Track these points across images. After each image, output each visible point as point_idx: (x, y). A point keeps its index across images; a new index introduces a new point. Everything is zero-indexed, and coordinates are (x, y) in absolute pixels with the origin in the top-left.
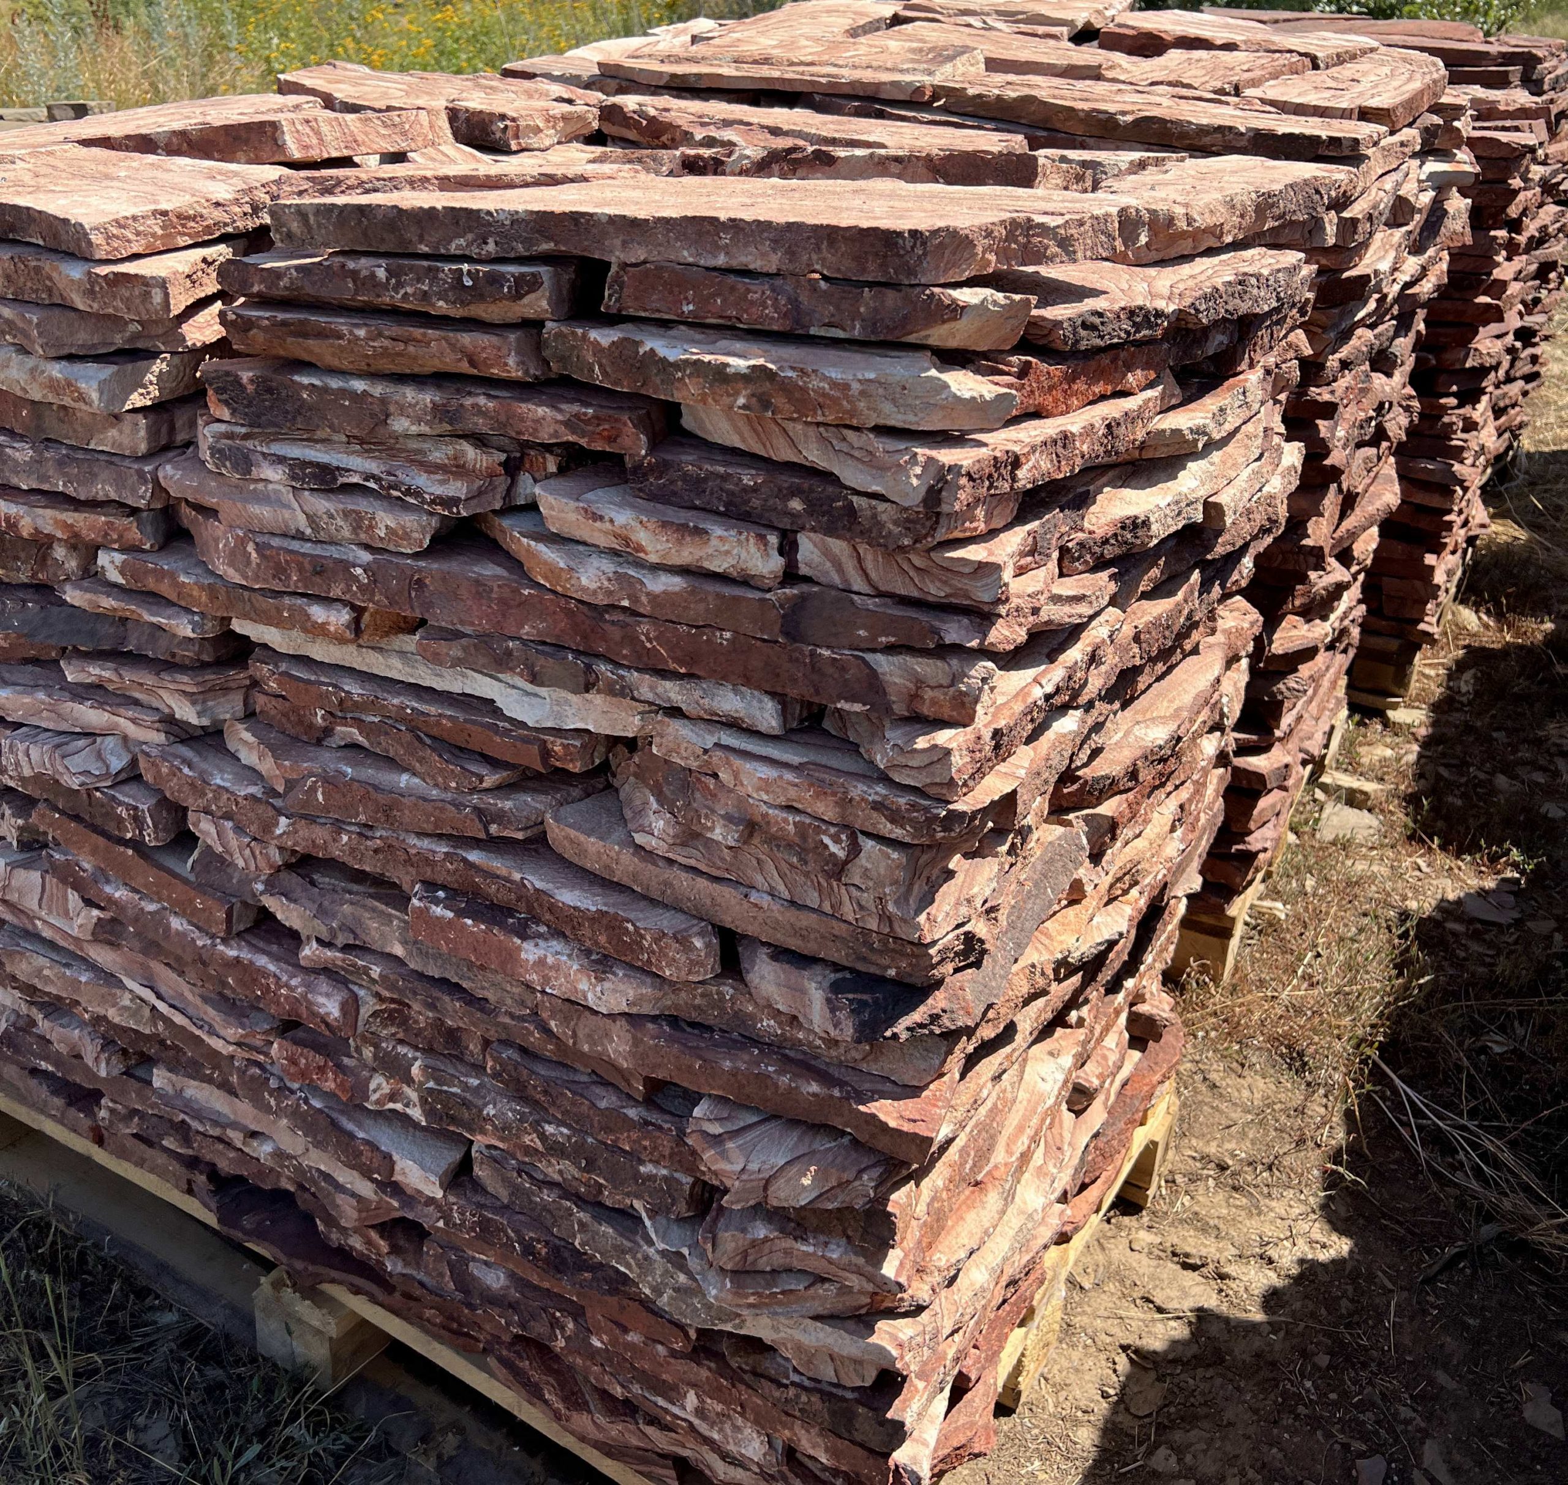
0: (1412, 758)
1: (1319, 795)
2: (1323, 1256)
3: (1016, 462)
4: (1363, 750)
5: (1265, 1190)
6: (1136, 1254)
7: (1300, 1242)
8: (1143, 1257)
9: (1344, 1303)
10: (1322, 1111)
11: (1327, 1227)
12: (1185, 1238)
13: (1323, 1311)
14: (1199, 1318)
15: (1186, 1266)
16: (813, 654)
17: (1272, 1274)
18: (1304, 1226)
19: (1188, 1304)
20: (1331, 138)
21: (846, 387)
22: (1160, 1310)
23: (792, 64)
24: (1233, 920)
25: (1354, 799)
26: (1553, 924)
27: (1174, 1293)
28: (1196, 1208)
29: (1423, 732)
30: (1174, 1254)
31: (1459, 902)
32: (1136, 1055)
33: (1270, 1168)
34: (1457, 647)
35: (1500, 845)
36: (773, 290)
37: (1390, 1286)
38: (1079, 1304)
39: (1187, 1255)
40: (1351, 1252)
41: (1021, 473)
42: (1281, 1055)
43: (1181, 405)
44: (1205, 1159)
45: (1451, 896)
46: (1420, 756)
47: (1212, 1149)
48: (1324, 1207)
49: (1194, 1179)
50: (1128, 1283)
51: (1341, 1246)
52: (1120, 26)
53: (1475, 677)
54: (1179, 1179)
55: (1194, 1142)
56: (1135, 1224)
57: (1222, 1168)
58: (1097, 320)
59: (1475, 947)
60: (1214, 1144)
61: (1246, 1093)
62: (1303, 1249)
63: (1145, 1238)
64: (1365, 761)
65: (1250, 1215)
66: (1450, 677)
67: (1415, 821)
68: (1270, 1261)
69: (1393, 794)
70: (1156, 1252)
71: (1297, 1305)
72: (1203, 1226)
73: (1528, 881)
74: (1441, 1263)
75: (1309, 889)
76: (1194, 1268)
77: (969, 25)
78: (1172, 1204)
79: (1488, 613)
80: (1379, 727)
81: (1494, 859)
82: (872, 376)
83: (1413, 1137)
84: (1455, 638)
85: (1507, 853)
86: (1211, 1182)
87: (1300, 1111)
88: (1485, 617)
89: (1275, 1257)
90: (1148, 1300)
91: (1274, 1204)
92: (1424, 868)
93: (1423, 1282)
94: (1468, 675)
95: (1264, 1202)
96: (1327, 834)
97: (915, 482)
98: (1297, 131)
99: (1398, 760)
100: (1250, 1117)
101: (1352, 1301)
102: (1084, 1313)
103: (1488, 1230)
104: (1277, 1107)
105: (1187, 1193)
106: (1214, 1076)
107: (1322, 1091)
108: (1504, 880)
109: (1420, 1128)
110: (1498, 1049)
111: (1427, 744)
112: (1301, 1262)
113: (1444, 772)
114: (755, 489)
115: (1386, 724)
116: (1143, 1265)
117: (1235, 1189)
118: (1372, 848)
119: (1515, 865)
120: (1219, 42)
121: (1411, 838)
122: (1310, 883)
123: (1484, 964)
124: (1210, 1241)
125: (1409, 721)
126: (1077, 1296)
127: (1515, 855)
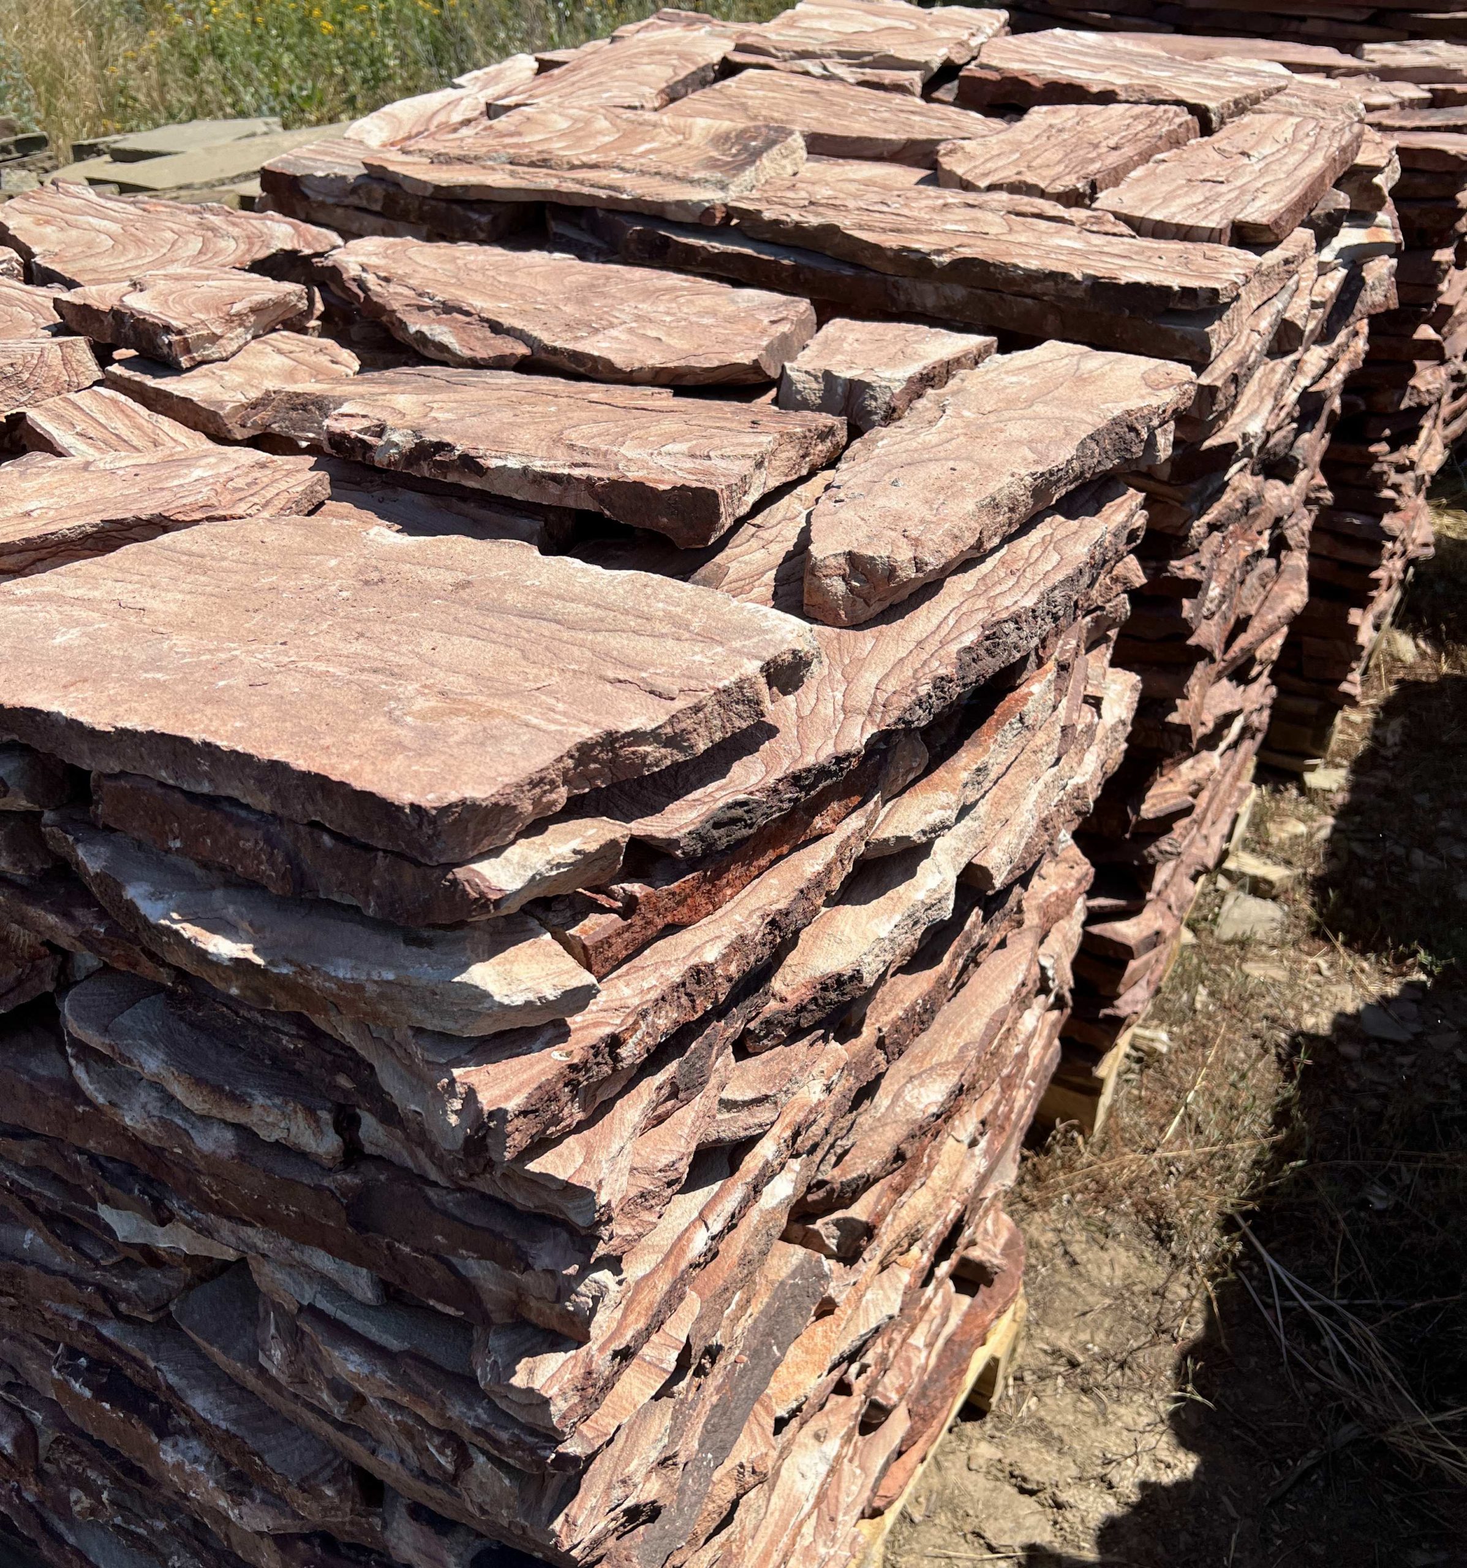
0: (1325, 833)
1: (1222, 883)
2: (1168, 1478)
3: (615, 1042)
4: (1271, 826)
5: (1115, 1394)
6: (973, 1474)
7: (1145, 1460)
8: (980, 1479)
9: (1184, 1537)
10: (1184, 1293)
11: (1174, 1441)
12: (1026, 1452)
13: (1160, 1549)
14: (1029, 1558)
15: (1022, 1491)
16: (390, 1247)
17: (1111, 1500)
18: (1150, 1440)
19: (1022, 1538)
20: (1184, 290)
21: (359, 988)
22: (991, 1549)
23: (573, 167)
24: (1101, 1081)
25: (1259, 888)
26: (1455, 1037)
27: (1008, 1525)
28: (1042, 1413)
29: (1340, 798)
30: (1012, 1476)
31: (1357, 1016)
32: (966, 1301)
33: (1122, 1366)
34: (1389, 683)
35: (1407, 946)
36: (268, 840)
37: (1234, 1514)
38: (907, 1540)
39: (1024, 1479)
40: (1197, 1472)
41: (623, 1052)
42: (1148, 1221)
43: (928, 771)
44: (1056, 1353)
45: (1350, 1008)
46: (1335, 829)
47: (1063, 1342)
48: (1174, 1415)
49: (1043, 1376)
50: (961, 1512)
51: (1186, 1465)
52: (982, 66)
53: (1404, 726)
54: (1028, 1377)
55: (1047, 1332)
56: (977, 1433)
57: (1073, 1364)
58: (739, 812)
59: (1368, 1074)
60: (1067, 1334)
61: (1107, 1270)
62: (1146, 1470)
63: (985, 1451)
64: (1274, 840)
65: (1096, 1424)
66: (1377, 723)
67: (1320, 914)
68: (1111, 1486)
69: (1299, 881)
70: (994, 1471)
71: (1134, 1542)
72: (1048, 1438)
73: (1435, 983)
74: (1292, 1479)
75: (1198, 1006)
76: (1032, 1493)
77: (807, 73)
78: (1018, 1407)
79: (1426, 638)
80: (1294, 792)
81: (1399, 960)
82: (391, 976)
83: (1276, 1322)
84: (1389, 671)
85: (1414, 954)
86: (1060, 1381)
87: (1159, 1293)
88: (1422, 644)
89: (1115, 1480)
90: (979, 1535)
91: (1122, 1410)
92: (1326, 973)
93: (1270, 1505)
94: (1396, 724)
95: (1113, 1407)
96: (1226, 931)
97: (453, 1120)
98: (1142, 279)
99: (1311, 835)
100: (1108, 1301)
101: (1192, 1534)
102: (912, 1550)
103: (1347, 1432)
104: (1136, 1289)
105: (1035, 1394)
106: (1075, 1249)
107: (1186, 1269)
108: (1410, 985)
109: (1285, 1311)
110: (1379, 1205)
111: (1343, 814)
112: (1144, 1485)
113: (1358, 848)
114: (297, 1053)
115: (1303, 790)
116: (978, 1486)
117: (1085, 1390)
118: (1273, 947)
119: (1423, 967)
120: (1095, 89)
121: (1317, 933)
122: (1202, 994)
123: (1378, 1096)
124: (1051, 1457)
125: (1326, 785)
126: (906, 1530)
127: (1423, 956)
